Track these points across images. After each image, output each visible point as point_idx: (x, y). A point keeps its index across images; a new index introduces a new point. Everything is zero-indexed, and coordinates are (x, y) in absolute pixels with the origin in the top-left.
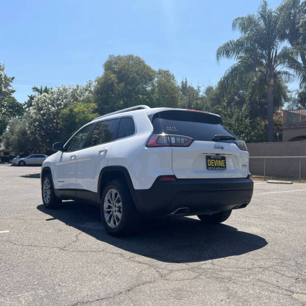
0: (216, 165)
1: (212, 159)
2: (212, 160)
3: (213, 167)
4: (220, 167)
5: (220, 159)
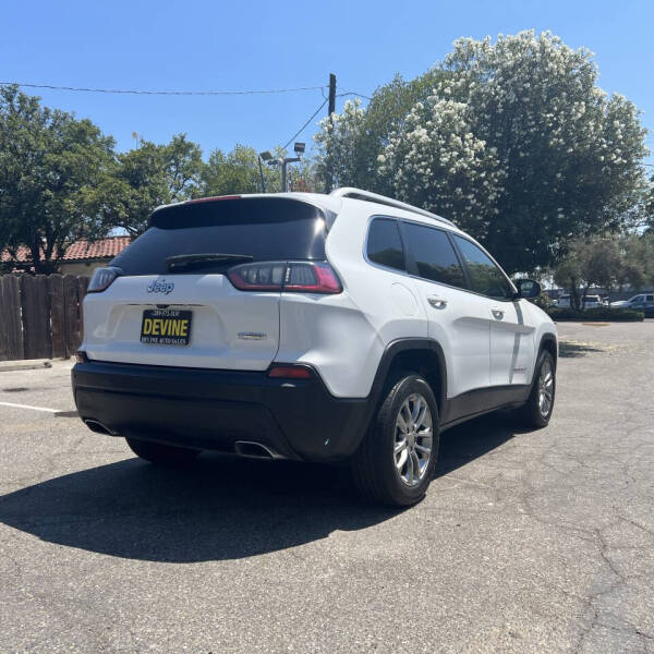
0: (163, 333)
1: (157, 318)
2: (155, 321)
3: (155, 336)
4: (176, 337)
5: (177, 318)
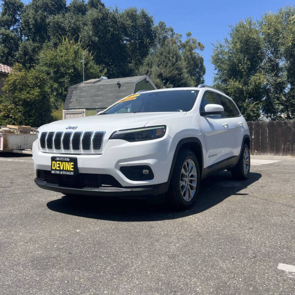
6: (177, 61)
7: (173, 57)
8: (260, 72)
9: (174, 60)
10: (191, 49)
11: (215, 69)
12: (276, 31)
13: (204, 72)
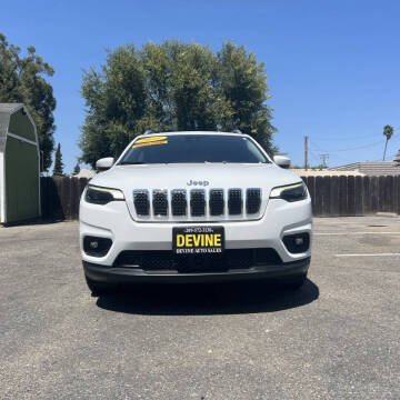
6: (15, 85)
7: (9, 79)
8: (148, 115)
9: (11, 83)
10: (34, 72)
11: (87, 105)
12: (164, 67)
13: (54, 107)
